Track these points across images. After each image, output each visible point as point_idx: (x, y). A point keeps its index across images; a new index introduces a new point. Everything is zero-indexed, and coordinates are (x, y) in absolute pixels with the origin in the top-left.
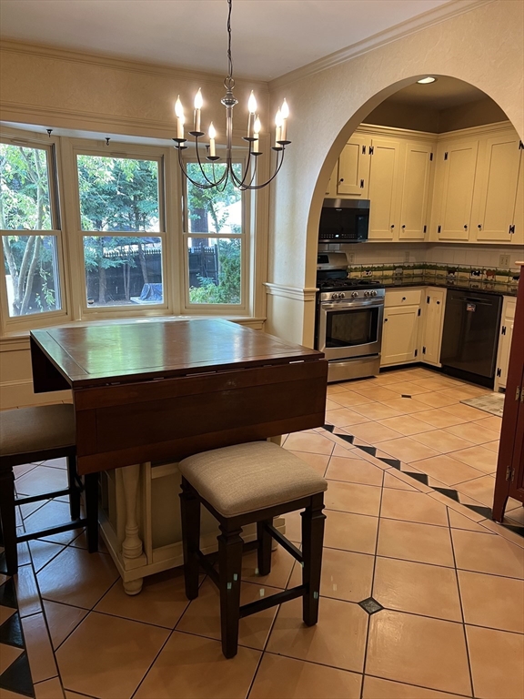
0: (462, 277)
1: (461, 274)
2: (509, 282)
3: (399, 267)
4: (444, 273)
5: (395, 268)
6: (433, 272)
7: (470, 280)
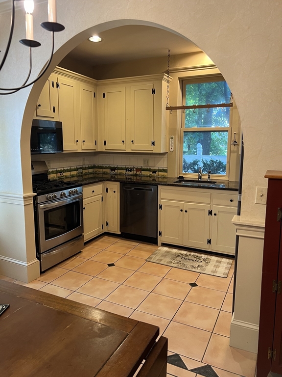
0: (120, 173)
1: (119, 171)
2: (150, 175)
3: (80, 168)
4: (108, 171)
5: (77, 169)
6: (101, 170)
7: (126, 175)
